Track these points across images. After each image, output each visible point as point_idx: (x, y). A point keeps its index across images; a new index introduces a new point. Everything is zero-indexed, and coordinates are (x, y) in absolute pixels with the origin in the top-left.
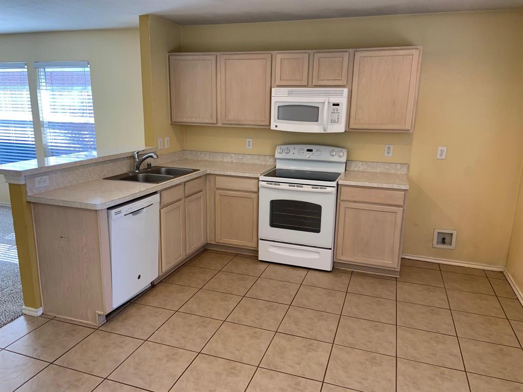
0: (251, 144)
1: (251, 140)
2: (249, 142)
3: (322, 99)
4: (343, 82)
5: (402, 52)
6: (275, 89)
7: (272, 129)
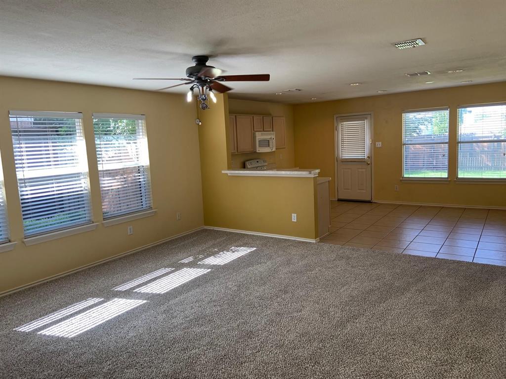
3: (270, 137)
4: (271, 130)
5: (282, 118)
6: (257, 133)
7: (258, 151)
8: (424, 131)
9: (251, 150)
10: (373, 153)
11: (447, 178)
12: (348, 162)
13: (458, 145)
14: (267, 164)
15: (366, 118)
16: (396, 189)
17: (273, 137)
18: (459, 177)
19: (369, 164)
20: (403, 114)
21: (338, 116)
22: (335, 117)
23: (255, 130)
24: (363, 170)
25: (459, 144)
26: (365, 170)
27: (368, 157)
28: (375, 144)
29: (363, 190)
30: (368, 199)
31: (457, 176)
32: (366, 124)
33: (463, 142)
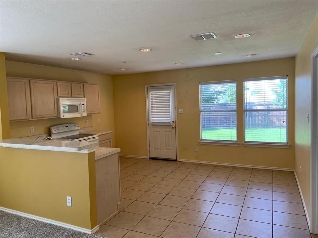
0: (33, 129)
1: (33, 127)
2: (32, 128)
3: (79, 103)
4: (82, 95)
5: (96, 86)
6: (61, 99)
7: (62, 117)
8: (221, 100)
9: (55, 115)
10: (176, 118)
11: (237, 141)
12: (157, 125)
13: (244, 113)
14: (79, 128)
15: (171, 88)
16: (196, 150)
17: (85, 103)
18: (246, 140)
19: (174, 128)
20: (199, 86)
21: (148, 85)
22: (146, 86)
23: (59, 96)
24: (169, 133)
25: (246, 112)
26: (170, 133)
27: (173, 121)
28: (178, 111)
29: (170, 150)
30: (174, 158)
31: (245, 139)
32: (170, 93)
33: (248, 111)
